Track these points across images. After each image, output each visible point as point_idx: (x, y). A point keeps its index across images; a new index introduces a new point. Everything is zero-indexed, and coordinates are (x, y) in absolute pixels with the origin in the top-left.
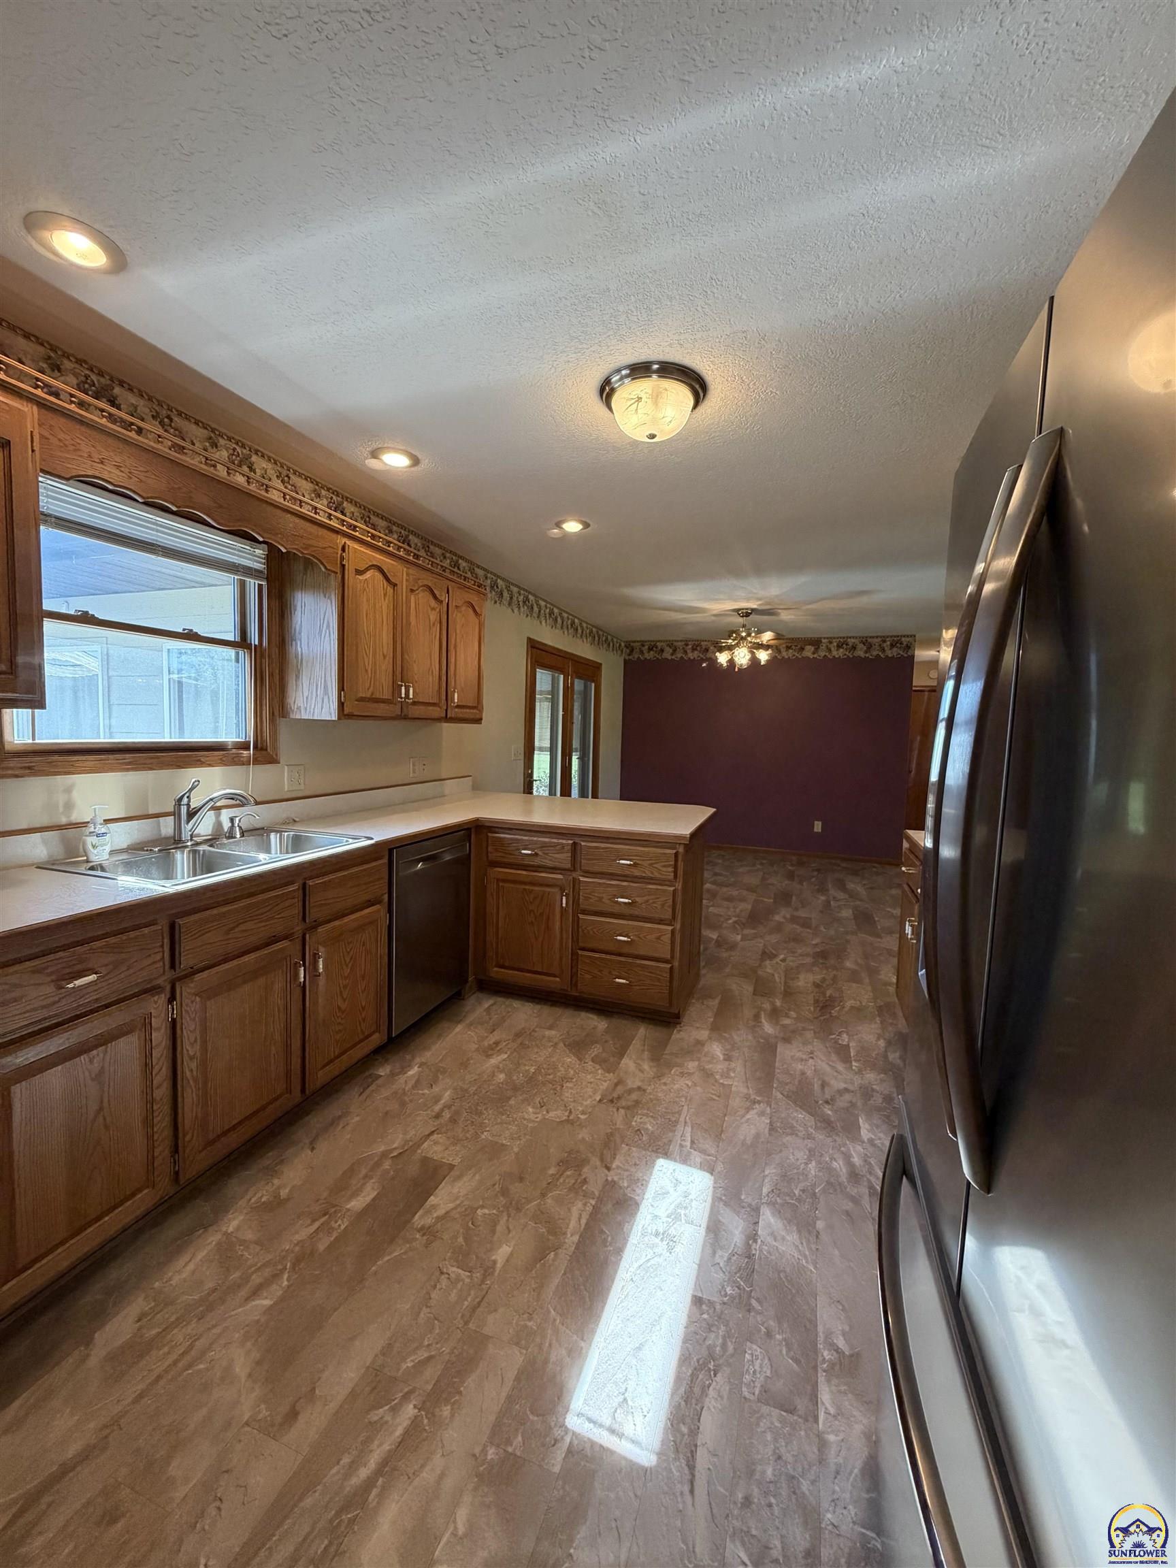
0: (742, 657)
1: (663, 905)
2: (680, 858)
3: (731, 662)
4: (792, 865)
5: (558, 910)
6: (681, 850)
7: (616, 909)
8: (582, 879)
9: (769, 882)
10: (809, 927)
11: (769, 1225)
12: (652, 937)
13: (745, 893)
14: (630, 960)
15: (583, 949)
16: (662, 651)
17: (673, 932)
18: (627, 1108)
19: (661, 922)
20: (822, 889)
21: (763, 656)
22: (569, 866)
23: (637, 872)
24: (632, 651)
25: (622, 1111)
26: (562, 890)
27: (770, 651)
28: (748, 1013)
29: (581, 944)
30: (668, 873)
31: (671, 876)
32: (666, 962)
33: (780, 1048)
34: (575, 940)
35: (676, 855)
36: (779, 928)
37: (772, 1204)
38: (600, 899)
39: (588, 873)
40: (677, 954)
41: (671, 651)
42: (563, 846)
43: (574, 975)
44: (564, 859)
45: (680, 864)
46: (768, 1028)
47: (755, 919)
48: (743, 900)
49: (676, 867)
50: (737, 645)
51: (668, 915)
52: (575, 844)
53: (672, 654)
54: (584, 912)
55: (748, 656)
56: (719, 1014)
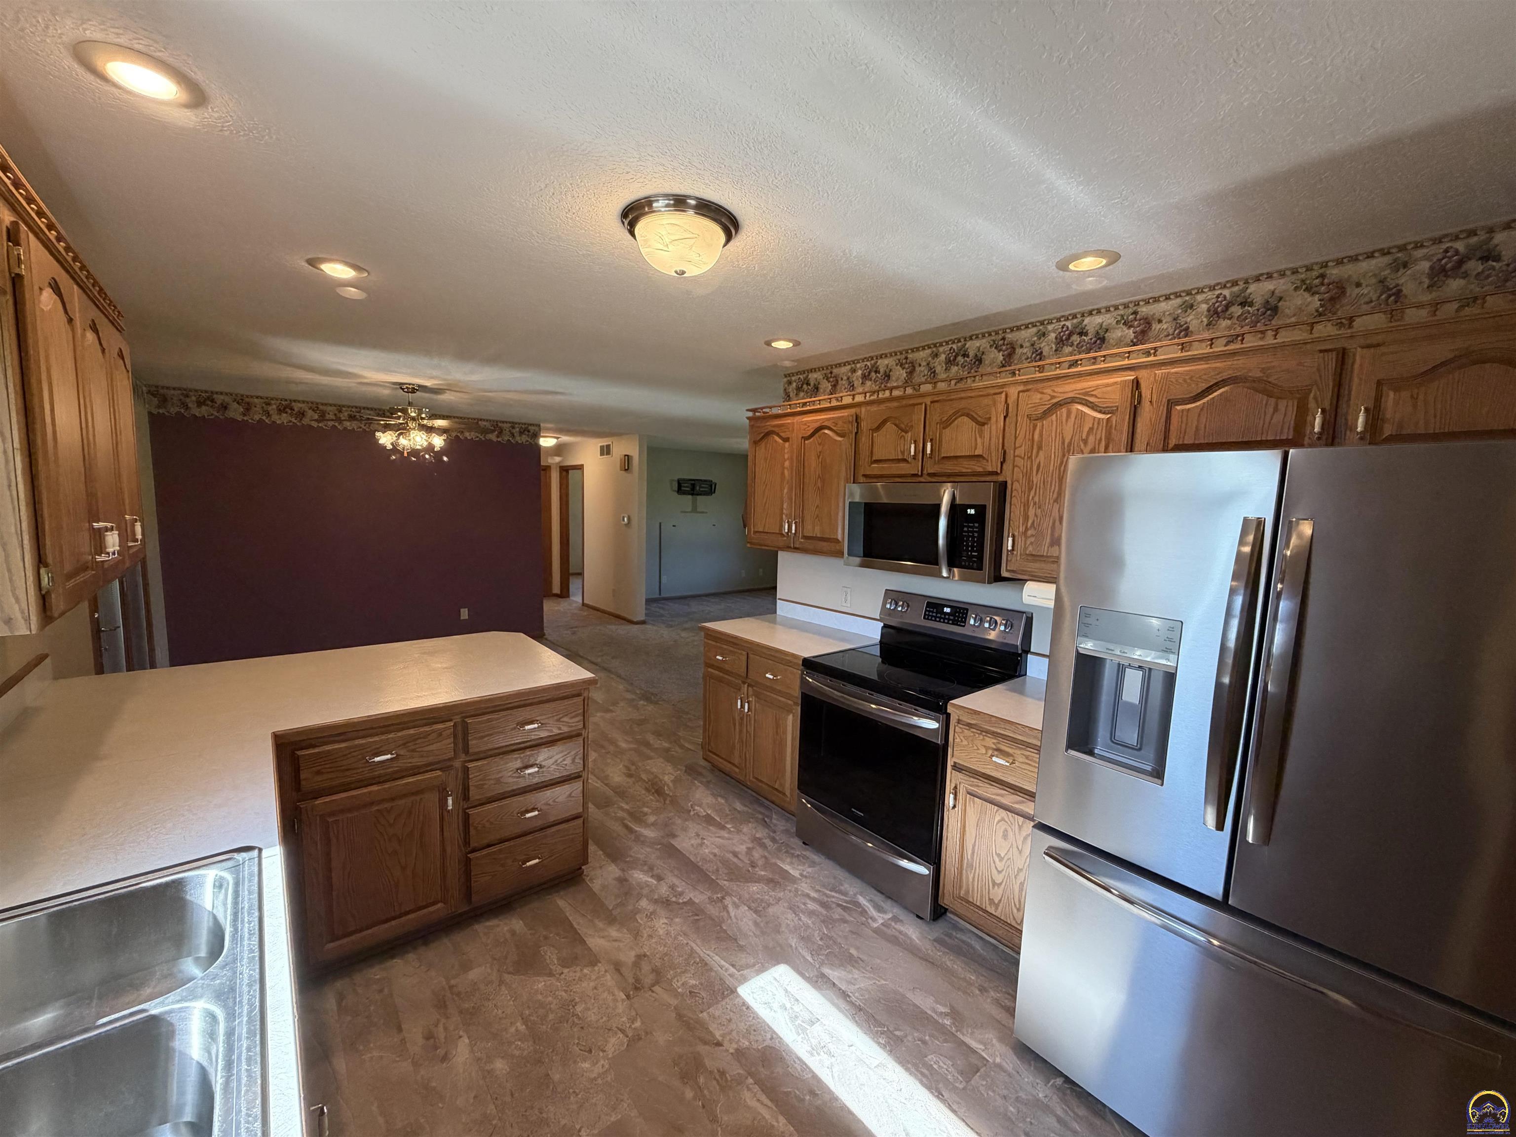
1: (573, 759)
2: (587, 703)
7: (519, 785)
8: (469, 764)
11: (839, 978)
12: (563, 797)
14: (537, 836)
15: (477, 849)
18: (657, 982)
19: (573, 778)
22: (449, 755)
23: (544, 735)
25: (657, 988)
27: (445, 437)
28: (619, 829)
29: (473, 844)
30: (578, 723)
31: (581, 724)
32: (578, 817)
33: (677, 844)
34: (465, 843)
35: (584, 701)
37: (822, 963)
38: (498, 780)
39: (477, 756)
42: (440, 733)
44: (443, 747)
46: (648, 833)
49: (583, 713)
50: (406, 426)
51: (579, 767)
52: (455, 726)
54: (478, 804)
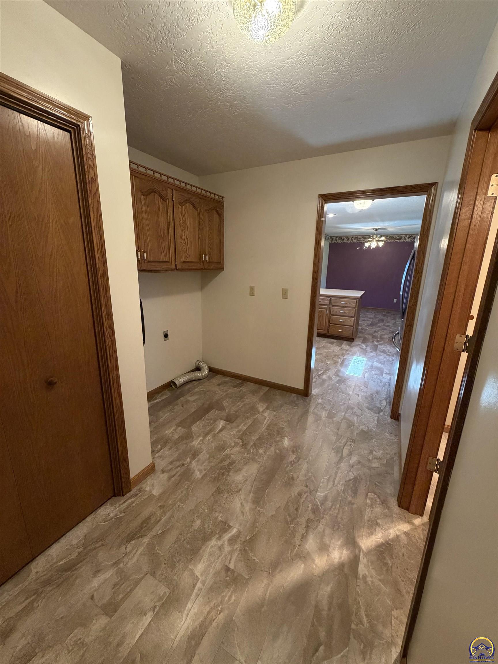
0: (373, 245)
1: (352, 313)
2: (357, 302)
3: (370, 247)
4: (385, 313)
5: (325, 314)
6: (358, 300)
7: (340, 314)
8: (332, 307)
9: (377, 317)
10: (389, 327)
12: (349, 320)
13: (369, 319)
14: (343, 326)
15: (331, 324)
16: (344, 239)
17: (354, 319)
19: (351, 317)
20: (394, 319)
21: (381, 244)
22: (328, 304)
23: (346, 305)
24: (333, 239)
26: (326, 310)
27: (384, 242)
28: (371, 340)
29: (330, 322)
30: (354, 305)
31: (355, 306)
32: (352, 326)
33: (379, 346)
34: (329, 321)
35: (357, 301)
36: (379, 327)
38: (336, 312)
39: (333, 306)
40: (355, 325)
41: (347, 240)
42: (328, 299)
43: (328, 330)
44: (327, 302)
45: (357, 303)
46: (376, 343)
47: (372, 325)
48: (368, 321)
49: (356, 304)
50: (372, 241)
51: (353, 315)
52: (330, 299)
53: (347, 241)
54: (332, 315)
55: (376, 244)
56: (363, 340)
